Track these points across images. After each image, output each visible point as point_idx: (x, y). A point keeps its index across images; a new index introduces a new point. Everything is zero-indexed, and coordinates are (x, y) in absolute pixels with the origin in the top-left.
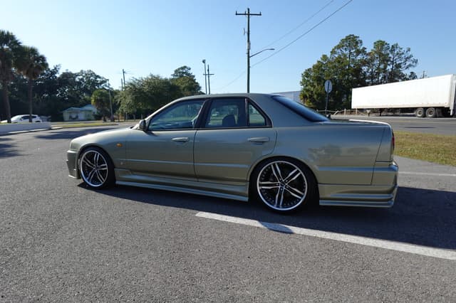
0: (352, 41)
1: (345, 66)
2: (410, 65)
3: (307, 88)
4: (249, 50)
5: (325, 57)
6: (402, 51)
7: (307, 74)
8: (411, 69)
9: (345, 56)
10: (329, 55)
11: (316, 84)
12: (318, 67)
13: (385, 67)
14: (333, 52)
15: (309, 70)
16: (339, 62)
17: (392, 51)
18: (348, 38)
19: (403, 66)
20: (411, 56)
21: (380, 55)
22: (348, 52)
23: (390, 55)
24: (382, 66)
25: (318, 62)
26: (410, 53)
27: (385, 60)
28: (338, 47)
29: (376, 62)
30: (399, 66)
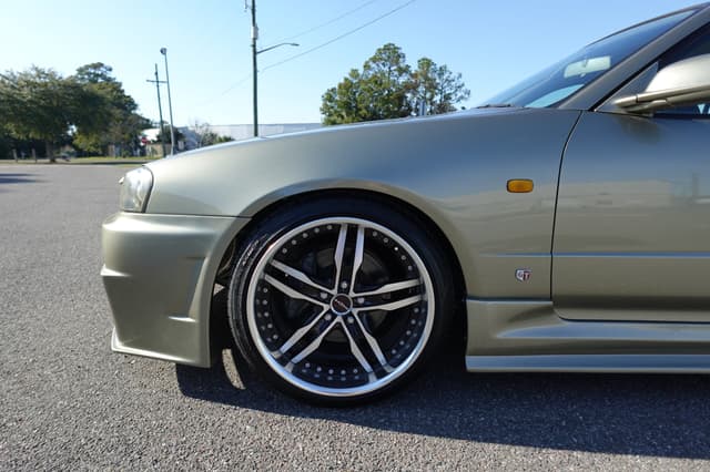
0: (391, 54)
1: (384, 90)
2: (462, 97)
3: (332, 118)
4: (255, 39)
5: (354, 73)
6: (452, 77)
7: (329, 97)
8: (463, 103)
9: (383, 74)
10: (361, 71)
11: (344, 114)
12: (347, 87)
13: (432, 97)
14: (367, 67)
15: (333, 90)
16: (376, 82)
17: (441, 75)
18: (387, 48)
19: (453, 97)
20: (463, 85)
21: (427, 79)
22: (386, 69)
23: (438, 81)
24: (428, 95)
25: (346, 79)
26: (462, 81)
27: (432, 87)
28: (374, 60)
29: (421, 89)
30: (447, 97)
